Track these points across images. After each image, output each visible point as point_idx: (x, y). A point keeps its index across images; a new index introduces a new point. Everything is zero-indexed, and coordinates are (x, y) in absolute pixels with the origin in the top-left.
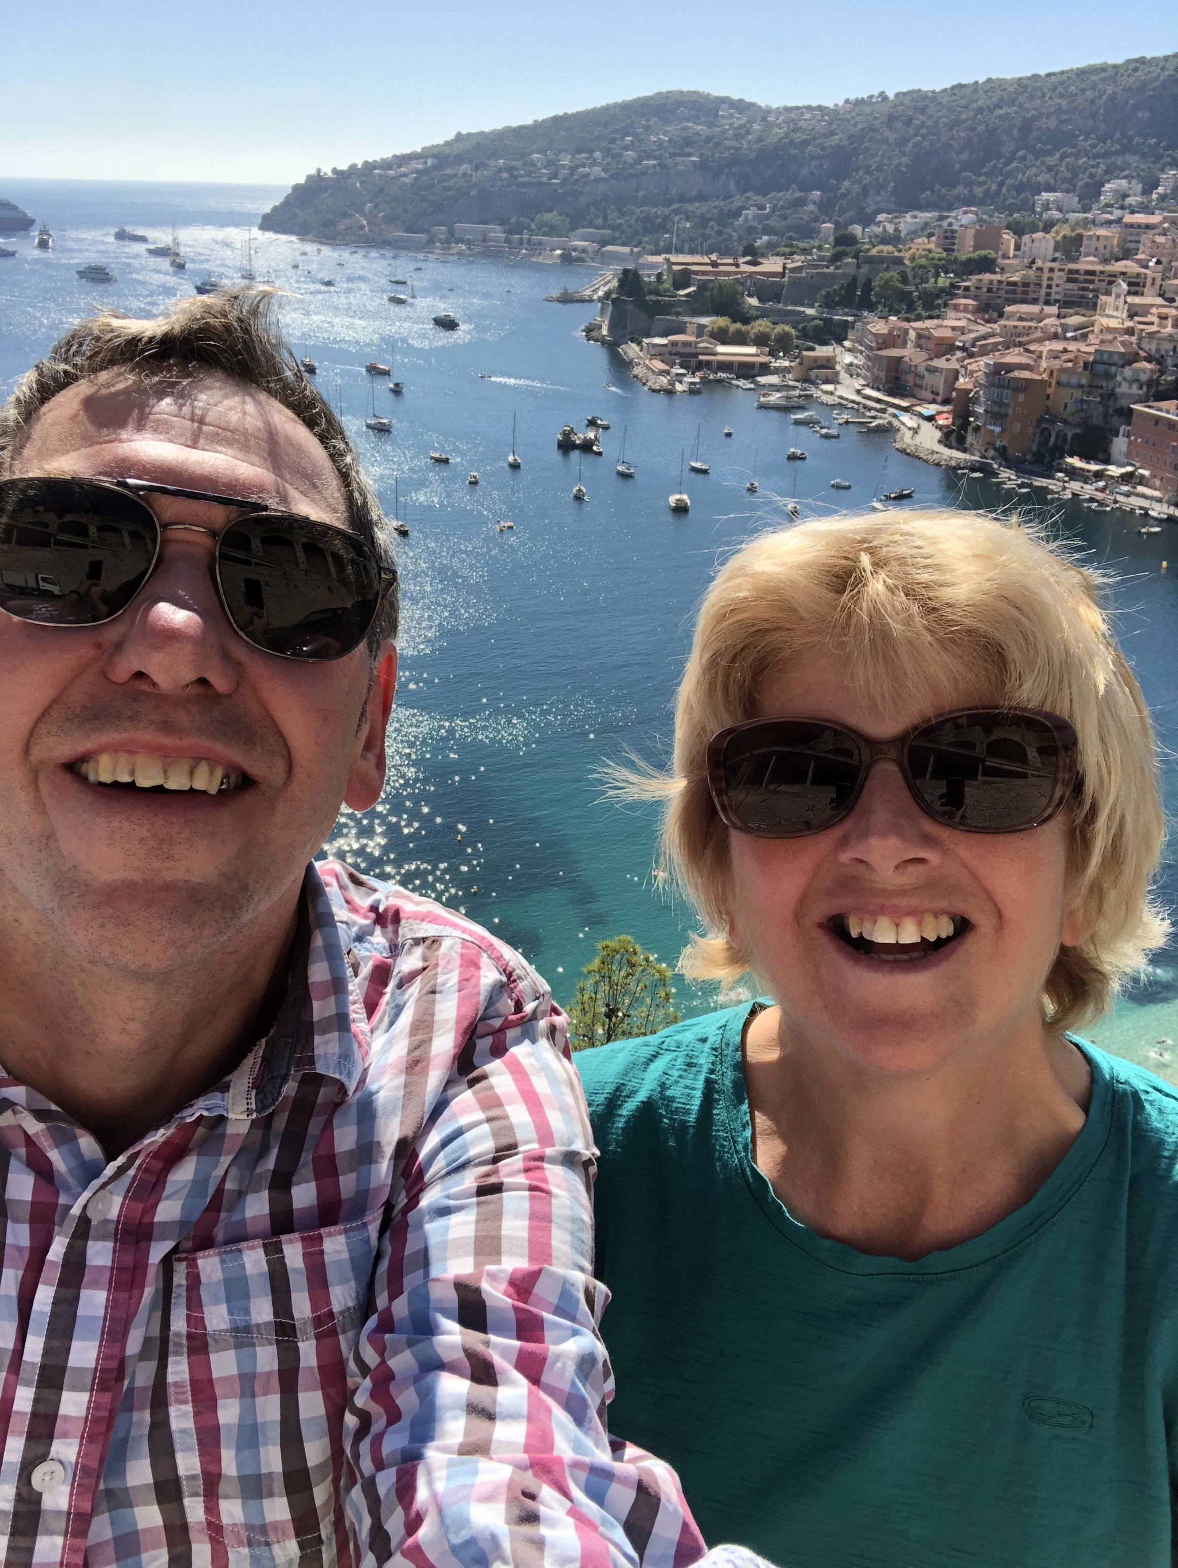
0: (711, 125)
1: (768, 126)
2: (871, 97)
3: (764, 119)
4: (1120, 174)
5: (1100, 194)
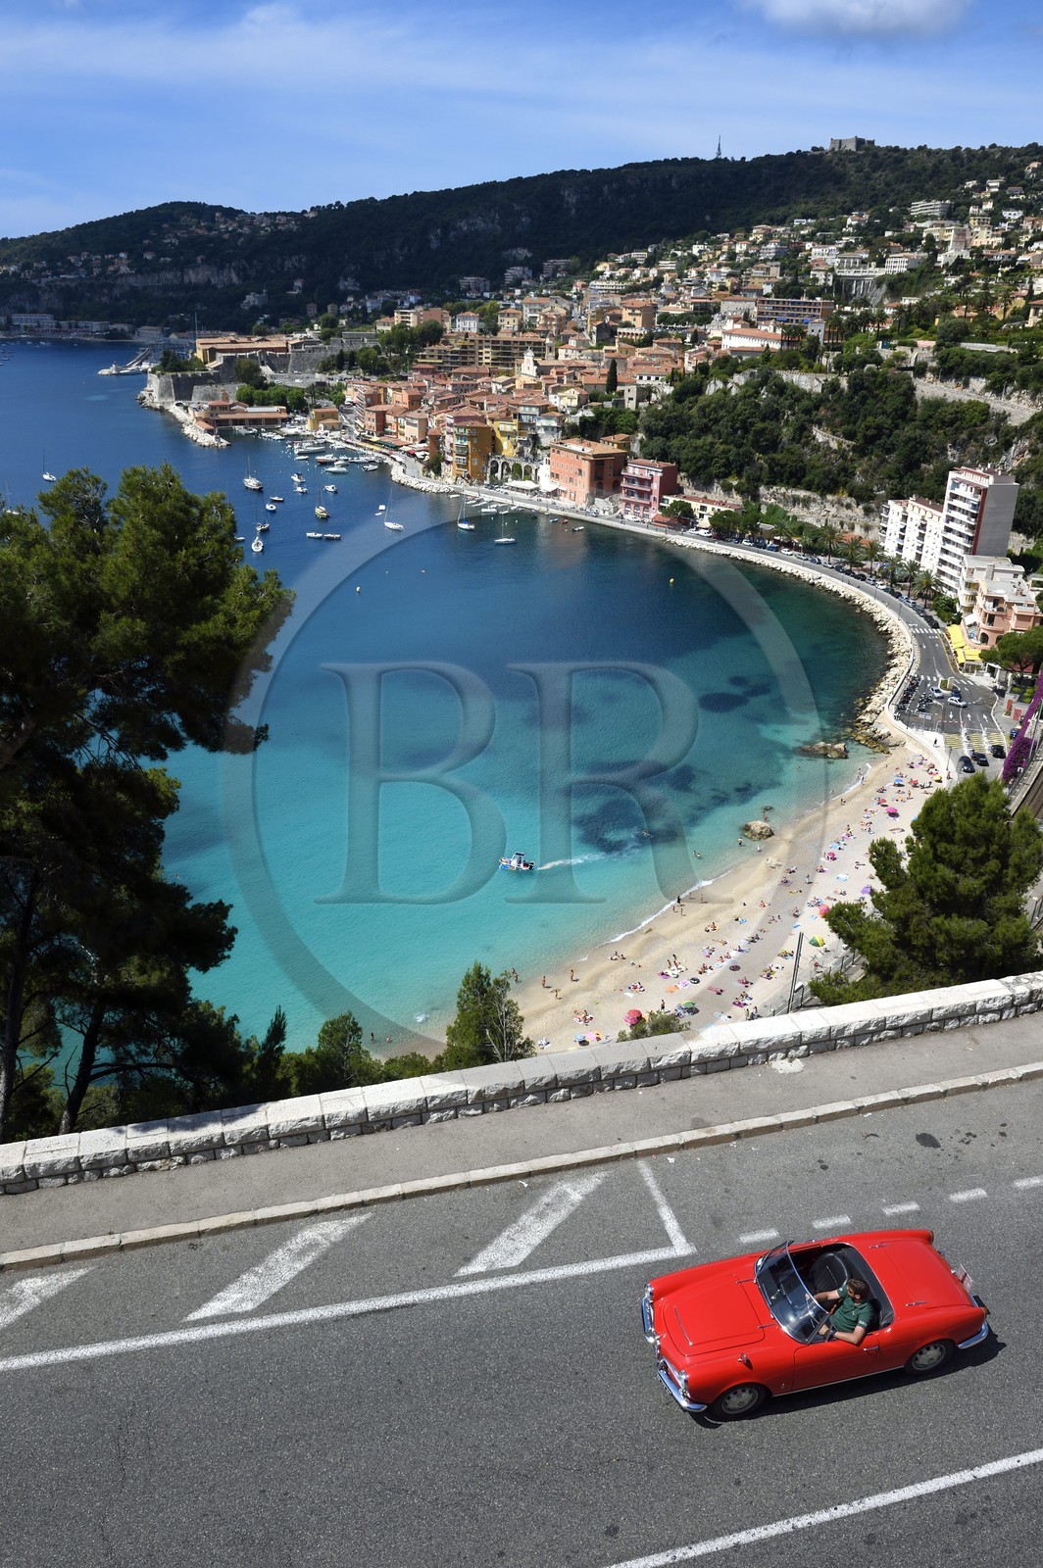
0: (210, 229)
1: (255, 229)
2: (331, 205)
3: (251, 224)
4: (516, 263)
5: (503, 278)
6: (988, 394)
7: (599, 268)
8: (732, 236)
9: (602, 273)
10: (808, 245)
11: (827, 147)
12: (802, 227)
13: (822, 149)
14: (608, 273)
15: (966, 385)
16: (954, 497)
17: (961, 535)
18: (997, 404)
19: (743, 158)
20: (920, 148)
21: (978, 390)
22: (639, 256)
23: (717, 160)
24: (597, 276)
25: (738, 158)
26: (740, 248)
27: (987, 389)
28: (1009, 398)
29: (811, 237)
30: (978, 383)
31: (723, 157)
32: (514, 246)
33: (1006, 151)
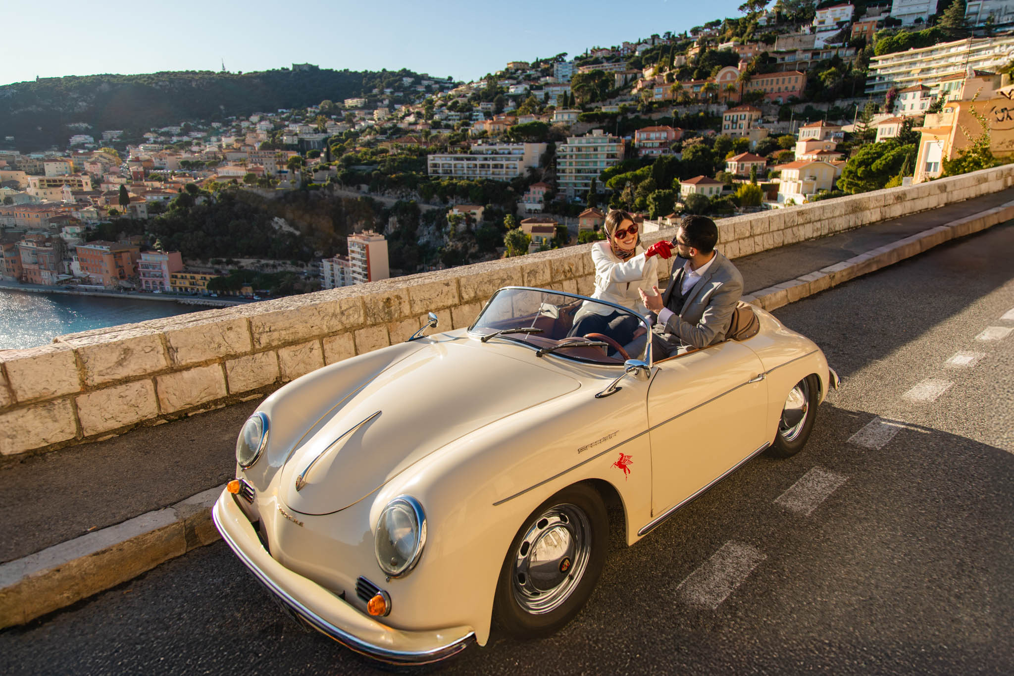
4: (79, 132)
5: (69, 142)
6: (372, 193)
7: (147, 135)
8: (238, 118)
9: (148, 139)
10: (287, 123)
11: (291, 69)
12: (283, 113)
13: (288, 69)
14: (152, 140)
15: (359, 188)
16: (353, 252)
17: (359, 273)
18: (378, 198)
19: (240, 73)
20: (345, 70)
21: (366, 191)
22: (176, 130)
23: (222, 73)
24: (145, 141)
25: (237, 73)
26: (244, 124)
27: (370, 190)
28: (383, 195)
29: (287, 119)
30: (365, 187)
31: (227, 71)
32: (77, 121)
33: (393, 73)
